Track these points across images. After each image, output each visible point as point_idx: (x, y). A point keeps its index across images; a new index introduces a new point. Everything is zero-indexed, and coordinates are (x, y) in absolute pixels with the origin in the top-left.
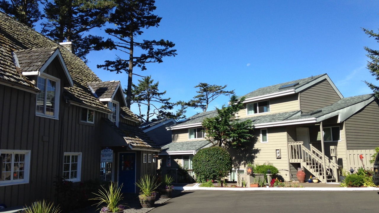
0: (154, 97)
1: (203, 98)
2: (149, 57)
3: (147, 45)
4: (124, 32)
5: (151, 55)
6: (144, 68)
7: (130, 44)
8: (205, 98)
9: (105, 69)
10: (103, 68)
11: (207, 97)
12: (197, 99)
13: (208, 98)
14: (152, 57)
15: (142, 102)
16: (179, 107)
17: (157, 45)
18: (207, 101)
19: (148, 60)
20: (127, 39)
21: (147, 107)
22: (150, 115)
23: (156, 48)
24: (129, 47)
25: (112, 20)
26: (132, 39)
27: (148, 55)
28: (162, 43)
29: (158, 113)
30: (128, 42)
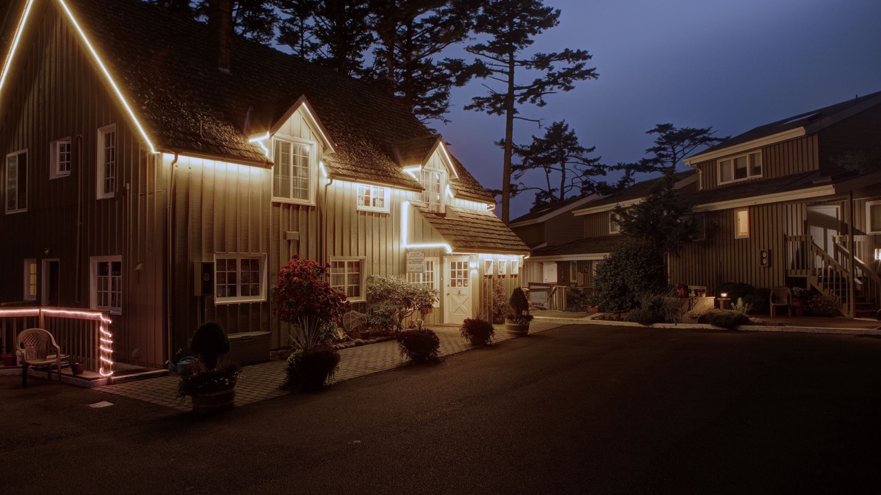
0: (571, 156)
1: (665, 153)
2: (548, 83)
3: (542, 61)
4: (503, 47)
5: (553, 80)
6: (542, 104)
7: (508, 65)
8: (669, 153)
9: (477, 110)
10: (475, 109)
11: (674, 151)
12: (653, 155)
13: (676, 152)
14: (555, 82)
15: (553, 166)
16: (622, 173)
17: (560, 59)
18: (674, 158)
19: (548, 88)
20: (506, 57)
21: (561, 173)
22: (565, 190)
23: (559, 66)
24: (508, 70)
25: (478, 29)
26: (511, 56)
27: (547, 79)
28: (567, 55)
29: (580, 185)
30: (506, 63)
